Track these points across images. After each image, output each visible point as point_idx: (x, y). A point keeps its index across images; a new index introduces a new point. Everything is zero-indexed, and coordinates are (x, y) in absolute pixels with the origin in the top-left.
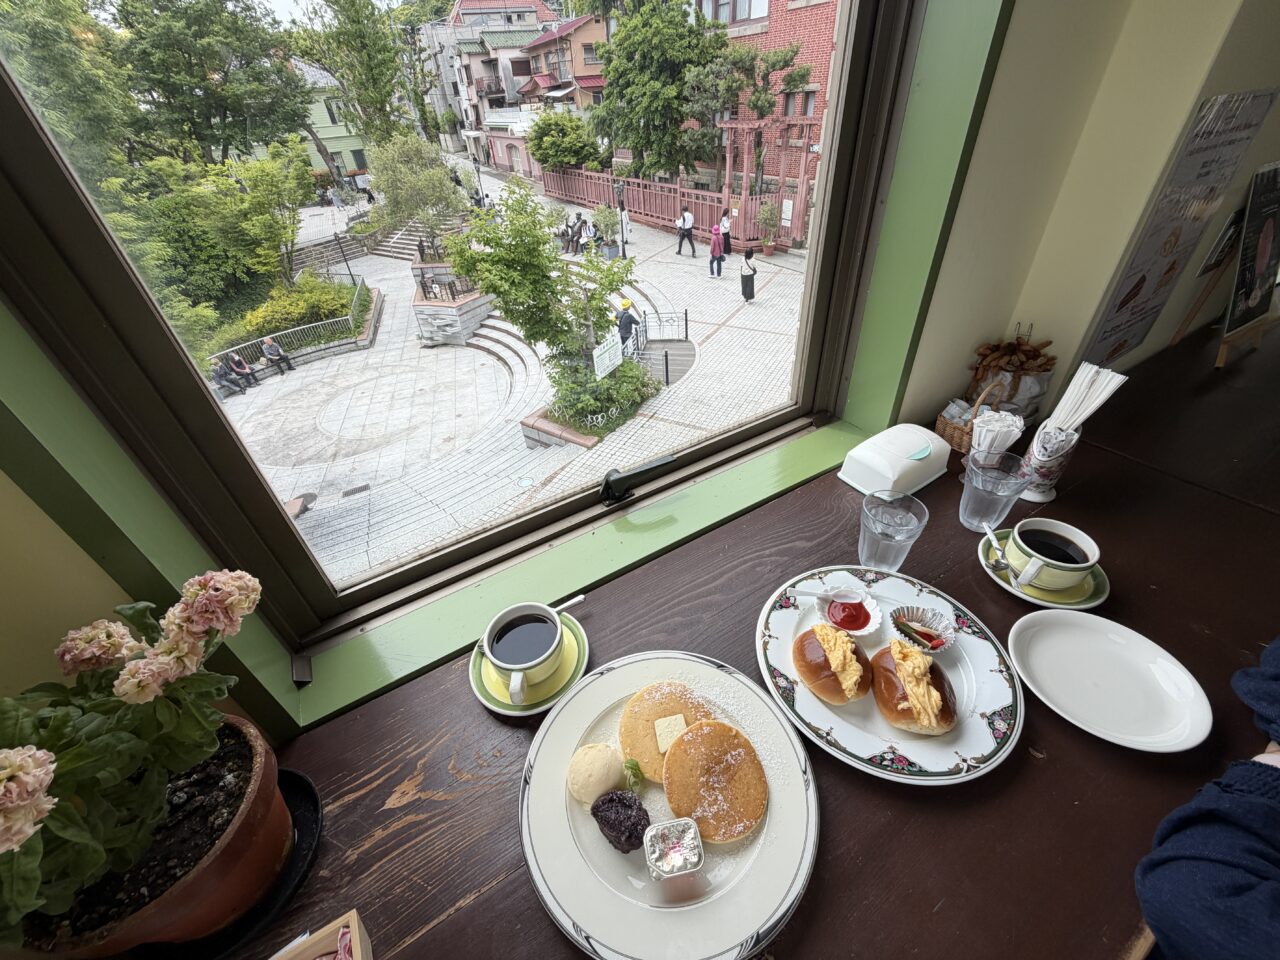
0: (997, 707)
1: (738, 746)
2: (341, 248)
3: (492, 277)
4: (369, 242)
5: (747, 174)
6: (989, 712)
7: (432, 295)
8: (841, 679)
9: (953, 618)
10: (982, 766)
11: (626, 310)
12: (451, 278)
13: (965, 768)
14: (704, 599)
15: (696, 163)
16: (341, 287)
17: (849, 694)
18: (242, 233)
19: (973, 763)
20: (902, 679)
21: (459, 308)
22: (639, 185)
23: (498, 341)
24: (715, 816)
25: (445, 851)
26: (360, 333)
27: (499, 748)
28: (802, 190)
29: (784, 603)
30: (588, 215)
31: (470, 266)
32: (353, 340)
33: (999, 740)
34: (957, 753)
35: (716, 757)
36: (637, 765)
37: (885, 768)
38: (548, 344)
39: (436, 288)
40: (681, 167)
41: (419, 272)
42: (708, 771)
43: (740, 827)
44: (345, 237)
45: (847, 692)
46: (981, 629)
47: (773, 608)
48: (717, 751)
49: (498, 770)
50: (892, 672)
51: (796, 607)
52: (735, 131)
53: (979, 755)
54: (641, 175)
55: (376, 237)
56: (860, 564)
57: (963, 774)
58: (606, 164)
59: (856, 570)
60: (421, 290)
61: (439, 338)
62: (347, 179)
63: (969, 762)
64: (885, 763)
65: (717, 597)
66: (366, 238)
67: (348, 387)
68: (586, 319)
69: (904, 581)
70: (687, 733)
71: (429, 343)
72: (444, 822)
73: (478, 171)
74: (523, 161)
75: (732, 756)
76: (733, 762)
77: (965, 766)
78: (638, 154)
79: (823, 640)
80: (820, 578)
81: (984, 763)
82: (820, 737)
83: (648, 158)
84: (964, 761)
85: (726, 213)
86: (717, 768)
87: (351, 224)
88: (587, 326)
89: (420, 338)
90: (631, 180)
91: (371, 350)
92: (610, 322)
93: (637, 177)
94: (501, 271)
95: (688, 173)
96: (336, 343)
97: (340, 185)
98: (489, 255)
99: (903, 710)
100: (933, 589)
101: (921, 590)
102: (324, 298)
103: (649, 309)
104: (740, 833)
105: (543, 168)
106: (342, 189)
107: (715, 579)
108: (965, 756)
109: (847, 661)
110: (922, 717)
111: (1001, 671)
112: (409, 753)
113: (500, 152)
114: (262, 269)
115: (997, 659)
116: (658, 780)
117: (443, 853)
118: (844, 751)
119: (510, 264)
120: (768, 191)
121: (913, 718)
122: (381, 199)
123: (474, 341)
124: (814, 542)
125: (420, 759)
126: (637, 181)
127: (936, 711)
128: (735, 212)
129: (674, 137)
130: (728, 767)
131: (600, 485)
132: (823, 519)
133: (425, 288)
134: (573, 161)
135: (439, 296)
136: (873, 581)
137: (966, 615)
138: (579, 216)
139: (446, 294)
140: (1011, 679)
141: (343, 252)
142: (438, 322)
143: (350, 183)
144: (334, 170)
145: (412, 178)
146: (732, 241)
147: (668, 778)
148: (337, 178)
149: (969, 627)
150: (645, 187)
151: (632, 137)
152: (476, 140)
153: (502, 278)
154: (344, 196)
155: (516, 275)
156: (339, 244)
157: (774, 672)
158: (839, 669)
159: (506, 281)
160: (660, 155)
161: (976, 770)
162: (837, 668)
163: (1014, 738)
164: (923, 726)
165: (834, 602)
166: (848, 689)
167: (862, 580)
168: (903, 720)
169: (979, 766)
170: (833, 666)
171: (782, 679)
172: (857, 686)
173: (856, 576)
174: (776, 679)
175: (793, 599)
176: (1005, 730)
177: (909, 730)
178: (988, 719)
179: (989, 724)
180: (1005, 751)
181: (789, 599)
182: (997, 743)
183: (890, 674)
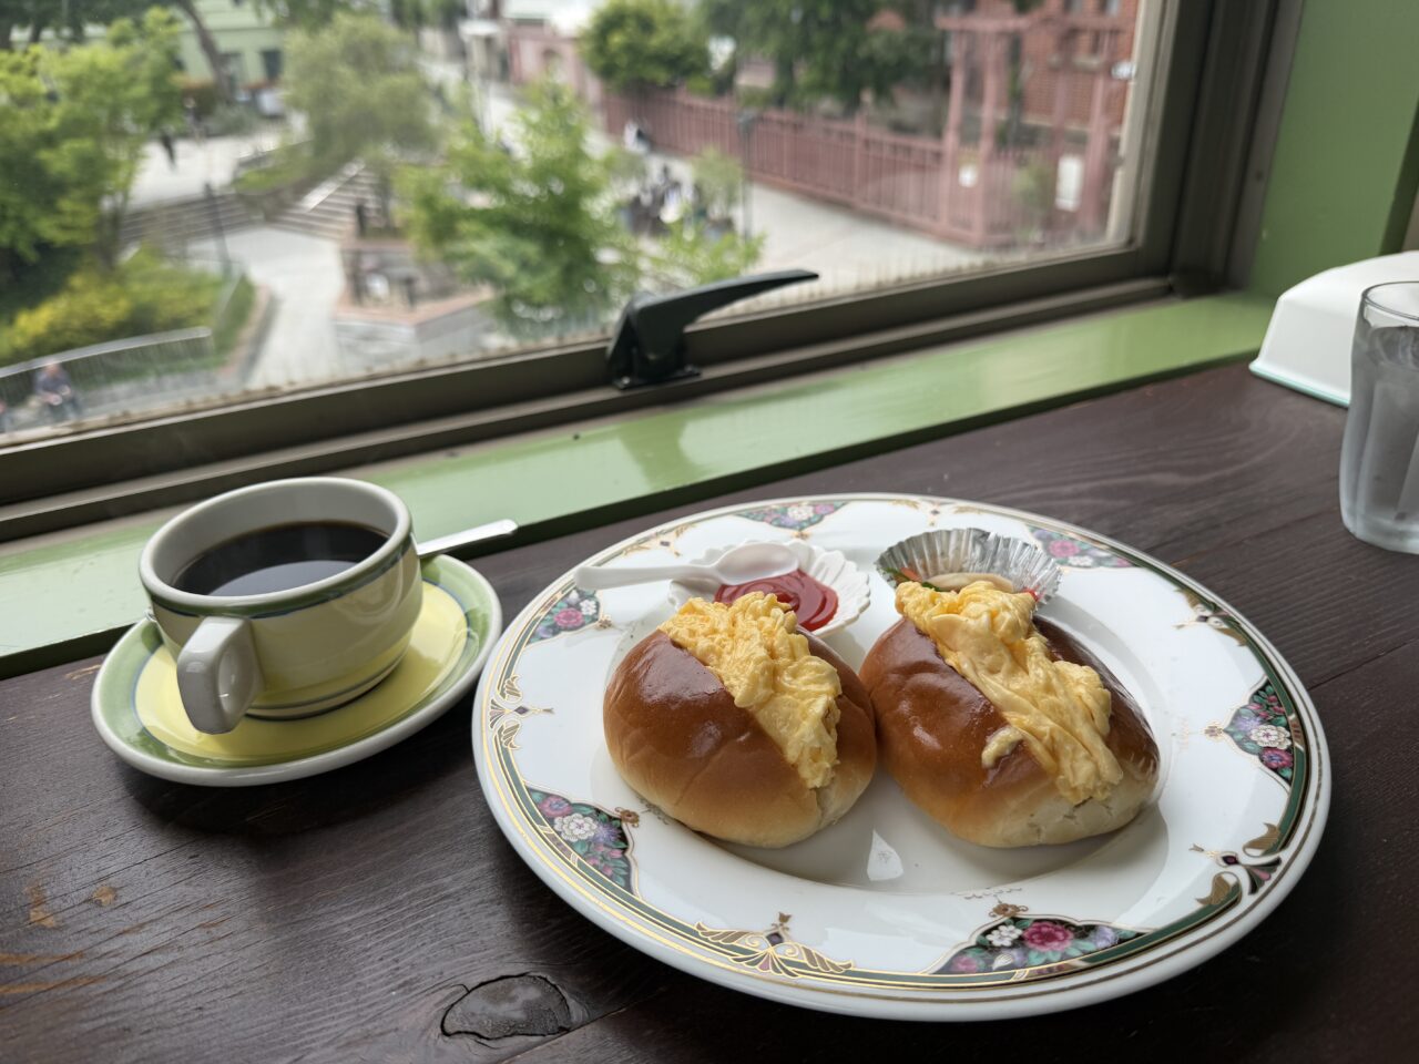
2: (214, 213)
4: (267, 204)
5: (991, 113)
6: (1222, 718)
7: (369, 299)
9: (1036, 544)
10: (1285, 855)
13: (1246, 884)
15: (896, 88)
17: (815, 775)
18: (39, 170)
19: (1257, 858)
20: (965, 669)
21: (421, 326)
22: (782, 123)
28: (1097, 145)
29: (566, 621)
30: (683, 171)
33: (1288, 774)
39: (379, 286)
40: (867, 94)
41: (350, 256)
44: (225, 195)
45: (805, 770)
46: (1112, 551)
47: (531, 637)
50: (929, 667)
51: (606, 624)
52: (971, 35)
53: (1259, 829)
54: (790, 106)
55: (281, 196)
57: (1247, 900)
58: (724, 84)
60: (348, 288)
62: (243, 95)
63: (1244, 860)
73: (486, 90)
74: (569, 75)
77: (1239, 876)
78: (785, 67)
79: (693, 633)
80: (665, 544)
81: (1285, 845)
83: (803, 74)
84: (1231, 860)
87: (241, 173)
90: (771, 114)
93: (781, 106)
95: (879, 105)
99: (1000, 759)
102: (167, 295)
105: (606, 89)
106: (234, 111)
108: (1223, 847)
109: (782, 660)
110: (1066, 762)
111: (1203, 620)
113: (528, 58)
114: (60, 237)
120: (1031, 144)
126: (778, 116)
129: (855, 43)
133: (357, 288)
134: (663, 79)
135: (384, 301)
136: (811, 522)
137: (1065, 532)
138: (666, 171)
140: (1236, 630)
141: (216, 220)
143: (247, 102)
144: (225, 81)
148: (228, 95)
149: (1083, 553)
150: (797, 128)
151: (774, 42)
152: (488, 41)
156: (213, 207)
157: (545, 807)
158: (760, 693)
160: (827, 69)
161: (1275, 876)
162: (751, 692)
163: (1319, 755)
164: (1078, 806)
165: (724, 587)
166: (806, 755)
167: (780, 526)
168: (1013, 804)
169: (1278, 862)
170: (739, 693)
171: (577, 818)
172: (834, 732)
173: (762, 520)
174: (551, 821)
175: (592, 603)
176: (1289, 743)
177: (1036, 840)
178: (1232, 735)
179: (1240, 744)
180: (1317, 797)
181: (577, 607)
182: (1288, 781)
183: (928, 679)
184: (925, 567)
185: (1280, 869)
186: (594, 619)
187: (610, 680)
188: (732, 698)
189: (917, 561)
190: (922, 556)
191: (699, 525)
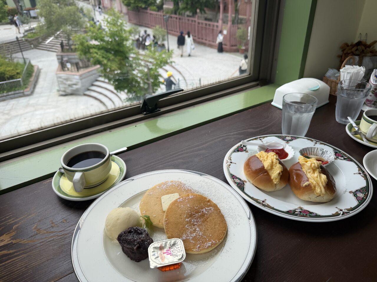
0: (358, 188)
1: (210, 206)
2: (19, 45)
3: (98, 56)
4: (35, 43)
5: (231, 15)
6: (354, 190)
7: (66, 69)
8: (270, 174)
9: (333, 153)
10: (351, 212)
11: (169, 77)
12: (77, 61)
13: (342, 214)
14: (195, 153)
15: (206, 9)
16: (18, 64)
17: (275, 182)
19: (346, 211)
20: (305, 171)
21: (81, 76)
22: (176, 18)
23: (100, 93)
24: (194, 238)
25: (23, 267)
26: (26, 88)
27: (66, 218)
29: (240, 149)
30: (150, 31)
31: (86, 50)
32: (22, 91)
33: (360, 201)
34: (337, 208)
35: (196, 209)
36: (148, 218)
37: (296, 215)
38: (127, 93)
39: (69, 65)
40: (198, 11)
41: (60, 57)
42: (191, 216)
43: (209, 244)
44: (22, 40)
45: (274, 181)
46: (349, 158)
47: (234, 151)
48: (197, 207)
49: (63, 229)
50: (299, 170)
51: (247, 152)
53: (349, 207)
54: (178, 13)
55: (39, 40)
56: (282, 134)
57: (340, 216)
58: (160, 8)
59: (281, 136)
60: (60, 66)
61: (69, 90)
62: (25, 12)
63: (343, 211)
64: (296, 213)
65: (203, 151)
66: (33, 40)
67: (17, 116)
68: (148, 79)
69: (307, 140)
70: (179, 198)
71: (63, 93)
72: (25, 254)
73: (94, 9)
74: (117, 6)
75: (206, 210)
76: (206, 213)
77: (342, 212)
78: (176, 4)
79: (261, 157)
80: (261, 140)
82: (259, 203)
83: (181, 5)
84: (341, 210)
85: (221, 32)
86: (197, 215)
87: (26, 34)
88: (148, 84)
89: (58, 91)
90: (173, 16)
91: (31, 97)
92: (160, 82)
93: (175, 13)
94: (103, 53)
95: (201, 13)
96: (12, 93)
97: (22, 14)
98: (97, 45)
99: (306, 186)
100: (322, 142)
101: (316, 143)
102: (8, 69)
103: (181, 78)
104: (209, 247)
105: (128, 9)
106: (22, 16)
107: (202, 144)
108: (341, 208)
109: (274, 164)
110: (316, 189)
111: (360, 173)
112: (9, 222)
113: (106, 1)
115: (358, 169)
116: (160, 225)
117: (22, 268)
118: (273, 208)
119: (107, 50)
120: (241, 23)
121: (312, 190)
122: (42, 20)
123: (88, 93)
124: (258, 130)
125: (15, 225)
126: (175, 16)
127: (324, 184)
128: (225, 32)
130: (203, 215)
131: (141, 104)
132: (264, 120)
133: (63, 65)
134: (143, 6)
135: (70, 69)
136: (290, 140)
137: (340, 152)
138: (145, 32)
139: (74, 68)
140: (365, 177)
141: (20, 47)
142: (69, 83)
143: (27, 13)
144: (19, 8)
145: (59, 10)
146: (224, 46)
147: (166, 221)
148: (20, 11)
149: (342, 157)
150: (180, 19)
153: (103, 57)
154: (23, 19)
155: (111, 57)
156: (19, 43)
157: (233, 177)
158: (269, 168)
159: (106, 58)
160: (187, 4)
161: (347, 214)
162: (268, 167)
163: (368, 200)
164: (317, 196)
165: (268, 149)
166: (275, 178)
167: (284, 140)
168: (306, 193)
169: (349, 212)
170: (266, 167)
171: (237, 179)
172: (280, 176)
173: (280, 138)
174: (234, 179)
175: (245, 148)
176: (363, 197)
177: (310, 200)
178: (354, 193)
179: (354, 195)
180: (363, 206)
181: (243, 148)
182: (359, 202)
183: (298, 172)
184: (309, 153)
185: (349, 213)
186: (245, 150)
187: (246, 161)
188: (264, 168)
189: (308, 152)
190: (309, 151)
191: (268, 137)
